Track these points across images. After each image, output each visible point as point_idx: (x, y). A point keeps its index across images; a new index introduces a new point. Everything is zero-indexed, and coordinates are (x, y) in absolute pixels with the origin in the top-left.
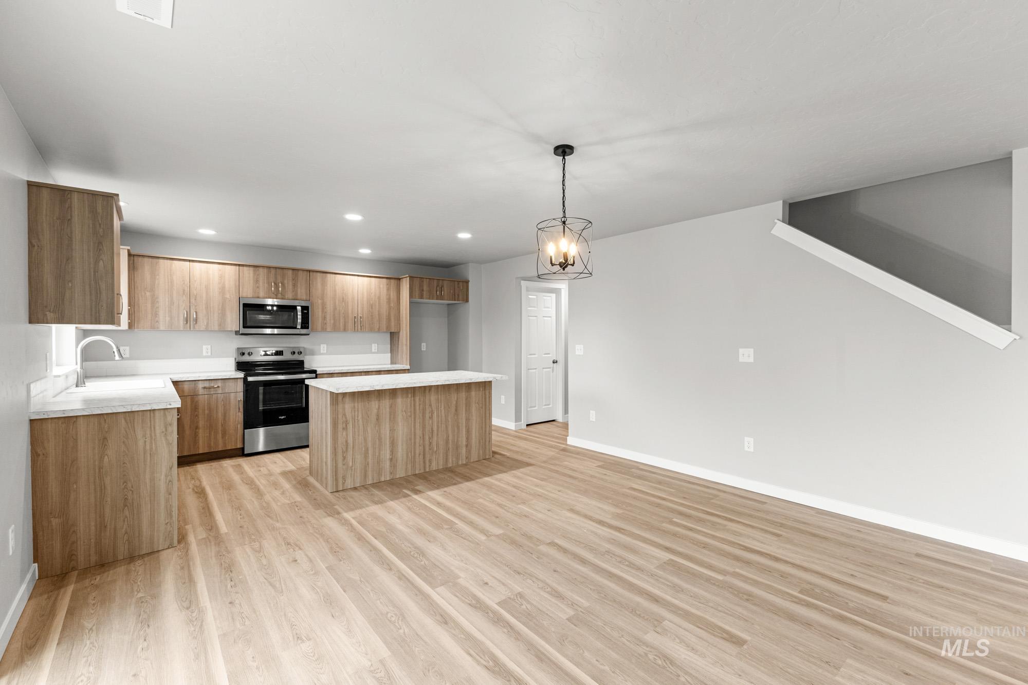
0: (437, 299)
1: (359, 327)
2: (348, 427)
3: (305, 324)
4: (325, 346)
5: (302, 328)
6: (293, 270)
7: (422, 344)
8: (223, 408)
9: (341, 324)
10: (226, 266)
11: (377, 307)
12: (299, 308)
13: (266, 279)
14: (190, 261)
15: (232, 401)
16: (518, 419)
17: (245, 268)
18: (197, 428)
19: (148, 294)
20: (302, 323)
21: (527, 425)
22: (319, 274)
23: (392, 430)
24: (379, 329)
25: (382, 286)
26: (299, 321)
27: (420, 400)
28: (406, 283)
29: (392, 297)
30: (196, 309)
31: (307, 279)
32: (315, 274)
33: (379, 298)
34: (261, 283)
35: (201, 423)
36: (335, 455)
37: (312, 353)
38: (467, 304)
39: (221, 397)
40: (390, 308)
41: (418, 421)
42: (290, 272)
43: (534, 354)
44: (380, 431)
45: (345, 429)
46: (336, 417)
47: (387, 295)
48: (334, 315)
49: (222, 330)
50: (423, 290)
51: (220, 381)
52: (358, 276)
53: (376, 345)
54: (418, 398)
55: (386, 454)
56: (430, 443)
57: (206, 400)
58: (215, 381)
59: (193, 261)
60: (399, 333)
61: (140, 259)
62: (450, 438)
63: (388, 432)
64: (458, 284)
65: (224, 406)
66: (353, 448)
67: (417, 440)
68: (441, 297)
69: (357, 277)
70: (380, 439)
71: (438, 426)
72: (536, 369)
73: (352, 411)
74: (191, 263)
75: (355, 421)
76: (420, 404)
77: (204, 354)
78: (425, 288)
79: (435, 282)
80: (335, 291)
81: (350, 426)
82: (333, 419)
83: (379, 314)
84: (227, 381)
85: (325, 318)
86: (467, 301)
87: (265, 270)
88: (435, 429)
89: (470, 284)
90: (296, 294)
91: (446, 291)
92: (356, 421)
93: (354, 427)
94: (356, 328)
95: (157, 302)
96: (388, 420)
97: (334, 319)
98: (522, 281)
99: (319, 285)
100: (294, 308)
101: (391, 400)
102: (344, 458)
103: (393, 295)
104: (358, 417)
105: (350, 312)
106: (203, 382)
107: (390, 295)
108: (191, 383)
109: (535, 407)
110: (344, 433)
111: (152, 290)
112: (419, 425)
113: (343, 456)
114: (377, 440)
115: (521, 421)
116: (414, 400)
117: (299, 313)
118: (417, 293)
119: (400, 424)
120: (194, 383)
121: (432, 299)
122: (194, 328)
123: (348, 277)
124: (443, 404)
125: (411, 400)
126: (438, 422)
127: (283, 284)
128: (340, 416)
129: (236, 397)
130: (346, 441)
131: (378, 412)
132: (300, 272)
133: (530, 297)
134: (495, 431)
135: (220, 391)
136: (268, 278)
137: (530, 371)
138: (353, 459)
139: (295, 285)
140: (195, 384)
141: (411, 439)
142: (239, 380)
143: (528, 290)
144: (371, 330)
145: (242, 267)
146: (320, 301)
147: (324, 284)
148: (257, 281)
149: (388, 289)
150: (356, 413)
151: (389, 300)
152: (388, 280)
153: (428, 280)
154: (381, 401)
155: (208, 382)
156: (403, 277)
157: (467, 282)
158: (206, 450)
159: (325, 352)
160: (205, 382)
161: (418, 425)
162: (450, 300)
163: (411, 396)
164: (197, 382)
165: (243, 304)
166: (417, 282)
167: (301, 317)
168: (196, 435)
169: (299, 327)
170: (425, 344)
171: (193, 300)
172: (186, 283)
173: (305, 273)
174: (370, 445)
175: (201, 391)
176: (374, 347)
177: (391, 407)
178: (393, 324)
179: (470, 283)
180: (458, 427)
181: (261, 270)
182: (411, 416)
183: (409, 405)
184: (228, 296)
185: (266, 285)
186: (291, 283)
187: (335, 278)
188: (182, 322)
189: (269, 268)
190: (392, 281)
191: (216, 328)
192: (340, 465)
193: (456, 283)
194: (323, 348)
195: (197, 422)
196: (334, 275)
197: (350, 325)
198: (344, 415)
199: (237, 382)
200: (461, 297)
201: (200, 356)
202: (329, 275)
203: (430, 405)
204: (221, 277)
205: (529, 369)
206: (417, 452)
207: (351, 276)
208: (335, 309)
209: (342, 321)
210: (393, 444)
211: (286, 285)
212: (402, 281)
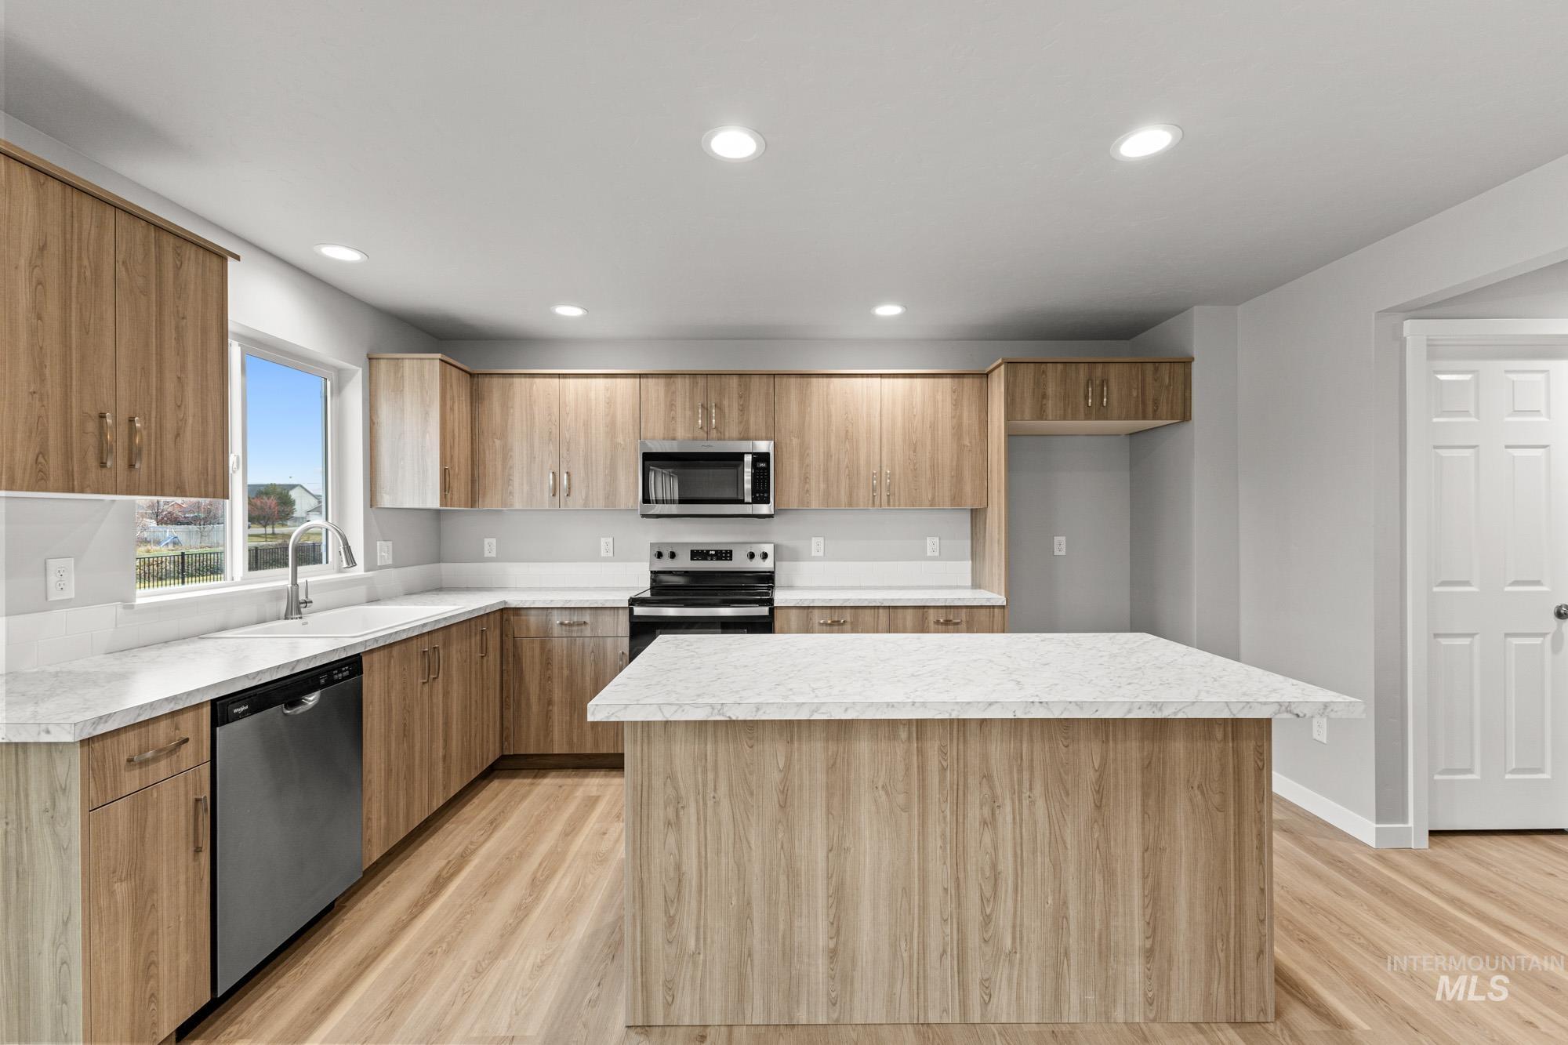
0: (1088, 417)
1: (884, 498)
2: (684, 820)
3: (761, 493)
4: (821, 540)
5: (755, 501)
6: (740, 375)
7: (1057, 539)
8: (593, 667)
9: (843, 492)
10: (619, 381)
11: (929, 447)
12: (748, 459)
13: (688, 399)
14: (559, 376)
15: (609, 654)
16: (1389, 806)
17: (650, 380)
18: (550, 702)
19: (498, 442)
20: (754, 491)
21: (1432, 833)
22: (793, 380)
23: (837, 849)
24: (932, 503)
25: (939, 397)
26: (748, 486)
27: (943, 752)
28: (999, 382)
29: (966, 421)
30: (568, 468)
31: (767, 394)
32: (785, 380)
33: (933, 427)
34: (679, 410)
35: (557, 694)
36: (643, 906)
37: (795, 556)
38: (1186, 427)
39: (590, 644)
40: (961, 448)
41: (935, 830)
42: (734, 382)
43: (1466, 583)
44: (793, 847)
45: (674, 824)
46: (646, 784)
47: (953, 417)
48: (826, 471)
49: (611, 506)
50: (1044, 396)
51: (588, 611)
52: (882, 376)
53: (937, 540)
54: (937, 744)
55: (815, 933)
56: (987, 920)
57: (564, 648)
58: (580, 612)
59: (565, 376)
60: (985, 509)
61: (487, 379)
62: (1074, 911)
63: (821, 854)
64: (1156, 370)
65: (596, 662)
66: (700, 891)
67: (935, 900)
68: (1100, 412)
69: (878, 380)
70: (792, 873)
71: (1018, 858)
72: (1472, 635)
73: (695, 768)
74: (562, 380)
75: (705, 804)
76: (943, 769)
77: (603, 554)
78: (1051, 389)
79: (1083, 373)
80: (829, 416)
81: (690, 815)
82: (635, 788)
83: (933, 467)
84: (599, 611)
85: (806, 479)
86: (1186, 416)
87: (687, 380)
88: (1007, 866)
89: (1196, 368)
90: (747, 429)
91: (1115, 395)
92: (710, 803)
93: (703, 820)
94: (877, 499)
95: (511, 456)
96: (820, 812)
97: (827, 481)
98: (1407, 324)
99: (794, 407)
100: (739, 457)
101: (832, 746)
102: (671, 921)
103: (969, 416)
104: (715, 790)
105: (862, 462)
106: (559, 611)
107: (960, 417)
108: (540, 611)
109: (1470, 771)
110: (672, 839)
111: (504, 436)
112: (939, 843)
113: (667, 912)
114: (783, 878)
115: (1404, 819)
116: (921, 752)
117: (748, 472)
118: (1028, 405)
119: (867, 833)
120: (545, 612)
121: (1074, 418)
122: (566, 505)
123: (859, 380)
124: (1038, 773)
125: (908, 752)
126: (1018, 844)
127: (719, 407)
128: (657, 782)
129: (616, 647)
130: (678, 867)
131: (785, 780)
132: (755, 380)
133: (1442, 377)
134: (1286, 831)
135: (588, 632)
136: (692, 398)
137: (1444, 641)
138: (698, 928)
139: (743, 409)
140: (547, 616)
141: (906, 891)
142: (621, 611)
143: (1434, 351)
144: (914, 503)
145: (645, 380)
146: (795, 441)
147: (804, 403)
148: (671, 406)
149: (957, 404)
150: (710, 776)
151: (958, 431)
152: (956, 380)
153: (1060, 366)
154: (796, 744)
155: (568, 612)
156: (992, 367)
157: (1187, 363)
158: (565, 750)
159: (821, 554)
160: (564, 612)
161: (934, 844)
162: (1127, 418)
163: (909, 738)
164: (549, 611)
165: (644, 454)
166: (1027, 375)
167: (750, 478)
168: (547, 716)
169: (748, 499)
170: (1063, 539)
171: (564, 452)
172: (553, 418)
173: (765, 379)
174: (756, 888)
175: (557, 631)
176: (932, 544)
177: (831, 768)
178: (968, 488)
179: (1194, 365)
180: (1109, 875)
181: (679, 381)
182: (906, 809)
183: (900, 768)
184: (620, 440)
185: (688, 413)
186: (735, 405)
187: (828, 386)
188: (547, 494)
189: (694, 375)
190: (967, 381)
191: (601, 504)
192: (657, 940)
193: (1150, 368)
194: (817, 545)
195: (550, 690)
196: (825, 380)
197: (863, 493)
198: (671, 777)
199: (618, 613)
200: (1164, 408)
201: (595, 557)
202: (814, 380)
203: (987, 777)
204: (610, 402)
205: (1436, 635)
206: (934, 945)
207: (865, 380)
208: (828, 456)
209: (844, 483)
210: (839, 897)
211: (727, 411)
212: (992, 378)
